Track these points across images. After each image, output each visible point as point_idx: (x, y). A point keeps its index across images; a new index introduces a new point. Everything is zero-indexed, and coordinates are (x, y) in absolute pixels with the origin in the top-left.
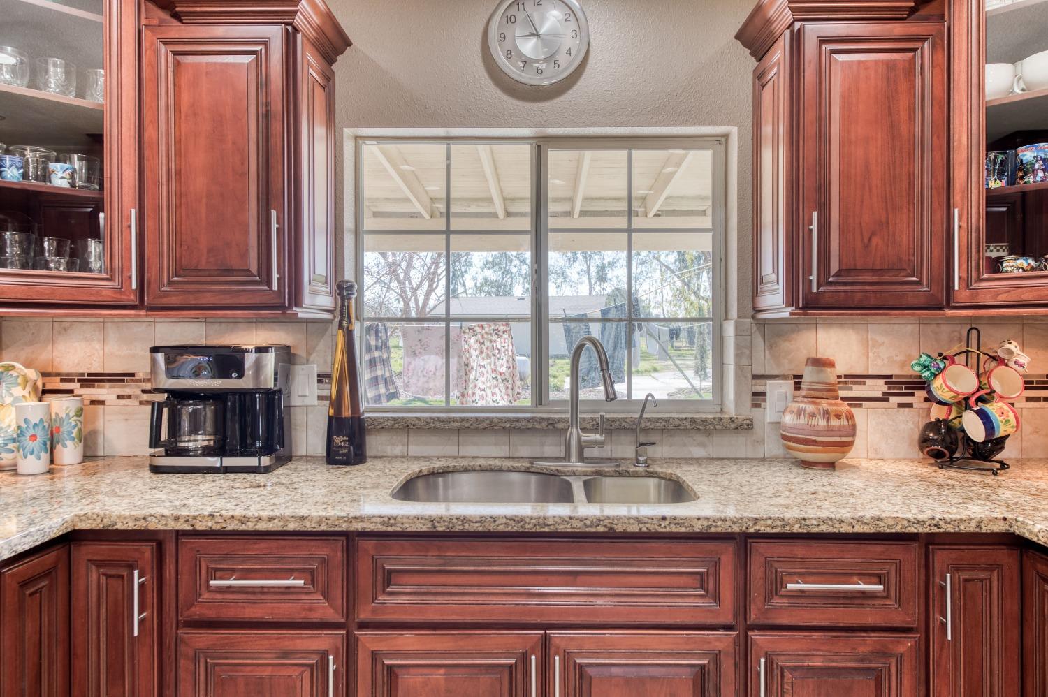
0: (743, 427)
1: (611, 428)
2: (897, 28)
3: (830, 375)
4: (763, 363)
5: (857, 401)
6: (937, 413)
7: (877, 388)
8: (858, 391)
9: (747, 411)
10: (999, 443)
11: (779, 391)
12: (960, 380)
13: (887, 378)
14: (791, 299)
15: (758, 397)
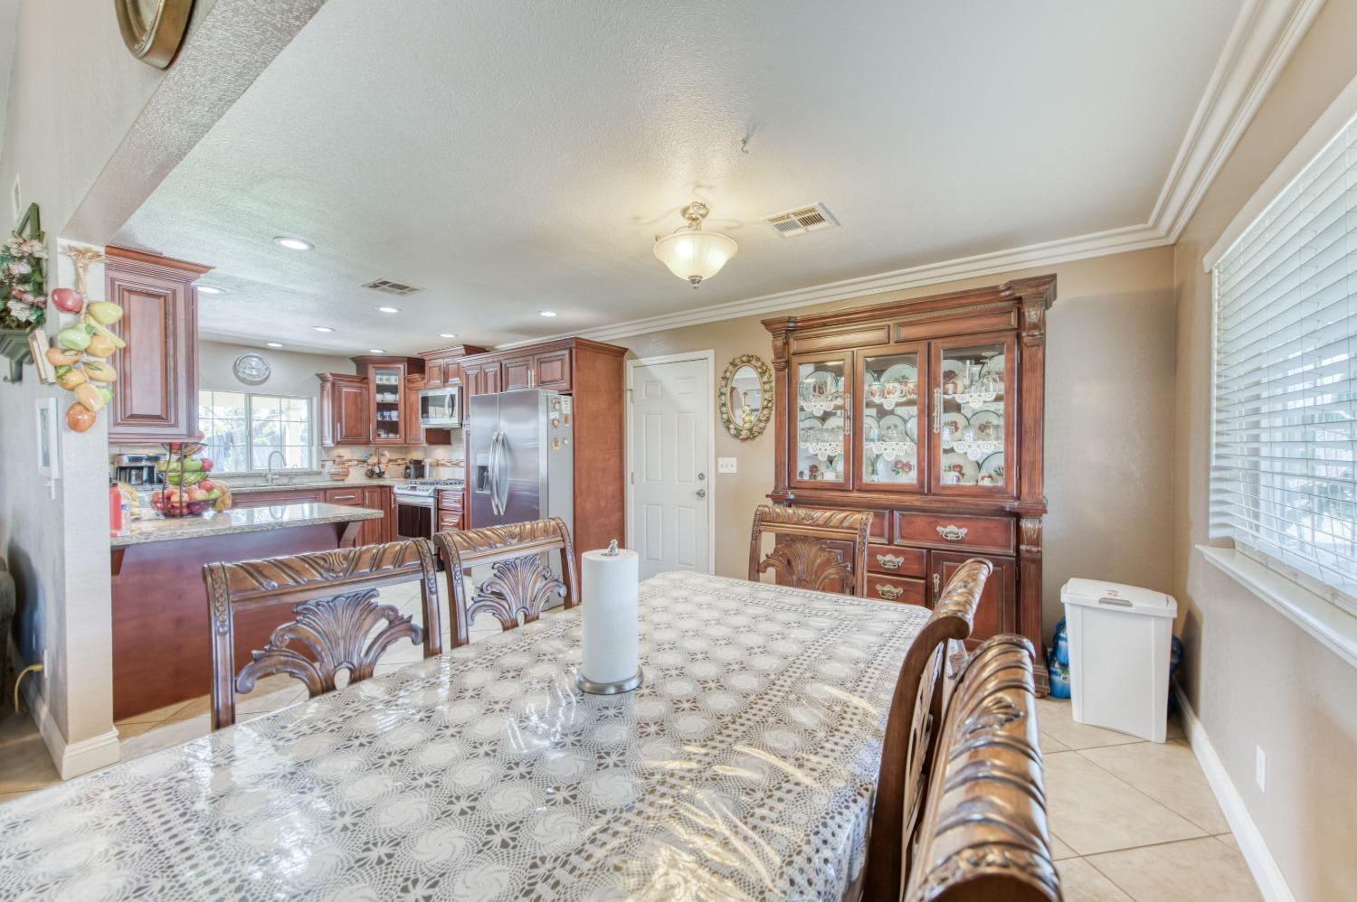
0: (319, 473)
1: (281, 475)
2: (357, 385)
3: (343, 459)
4: (325, 457)
5: (350, 466)
6: (370, 467)
7: (356, 463)
8: (350, 463)
9: (320, 470)
10: (383, 473)
11: (329, 464)
12: (374, 460)
13: (359, 461)
14: (333, 442)
15: (323, 466)
